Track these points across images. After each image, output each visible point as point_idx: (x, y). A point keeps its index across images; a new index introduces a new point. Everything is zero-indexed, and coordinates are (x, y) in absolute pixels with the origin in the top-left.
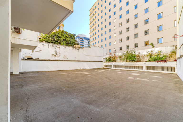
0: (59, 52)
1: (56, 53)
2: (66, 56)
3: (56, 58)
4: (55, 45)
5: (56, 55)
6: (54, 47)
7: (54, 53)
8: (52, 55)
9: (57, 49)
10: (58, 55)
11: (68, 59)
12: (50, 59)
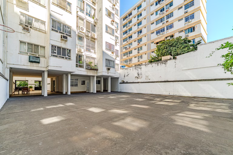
0: (141, 73)
1: (139, 75)
2: (148, 76)
3: (139, 80)
4: (137, 67)
5: (139, 77)
6: (137, 69)
7: (137, 75)
8: (136, 77)
9: (139, 70)
10: (140, 77)
11: (150, 80)
12: (134, 82)
